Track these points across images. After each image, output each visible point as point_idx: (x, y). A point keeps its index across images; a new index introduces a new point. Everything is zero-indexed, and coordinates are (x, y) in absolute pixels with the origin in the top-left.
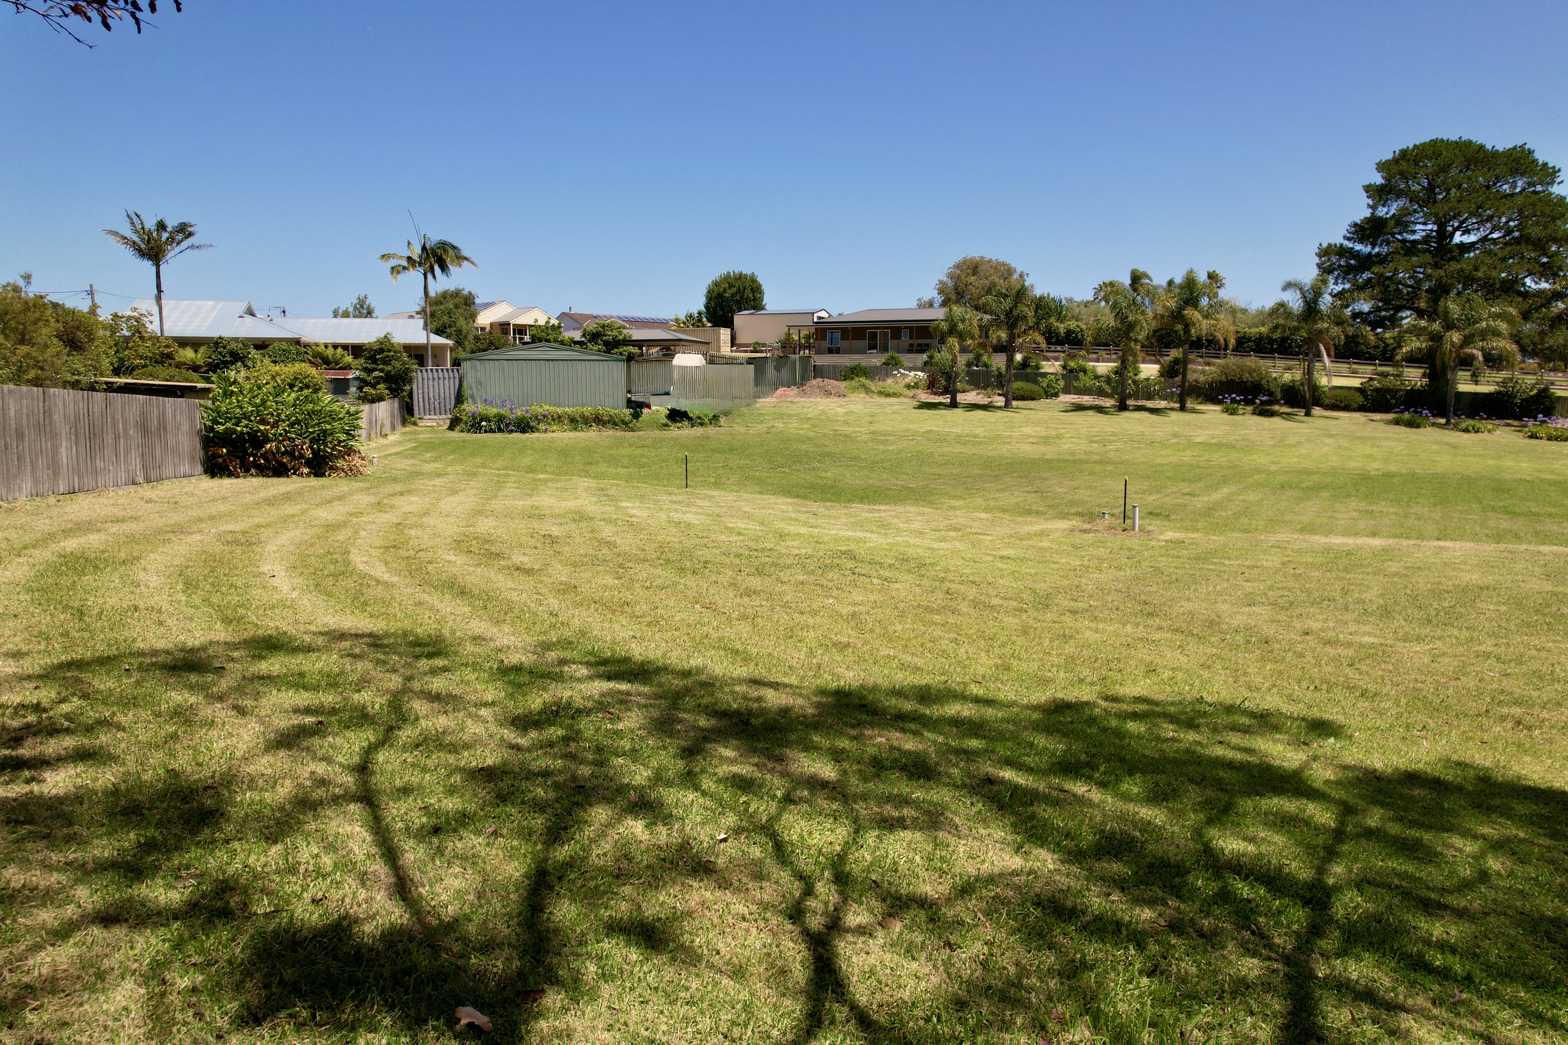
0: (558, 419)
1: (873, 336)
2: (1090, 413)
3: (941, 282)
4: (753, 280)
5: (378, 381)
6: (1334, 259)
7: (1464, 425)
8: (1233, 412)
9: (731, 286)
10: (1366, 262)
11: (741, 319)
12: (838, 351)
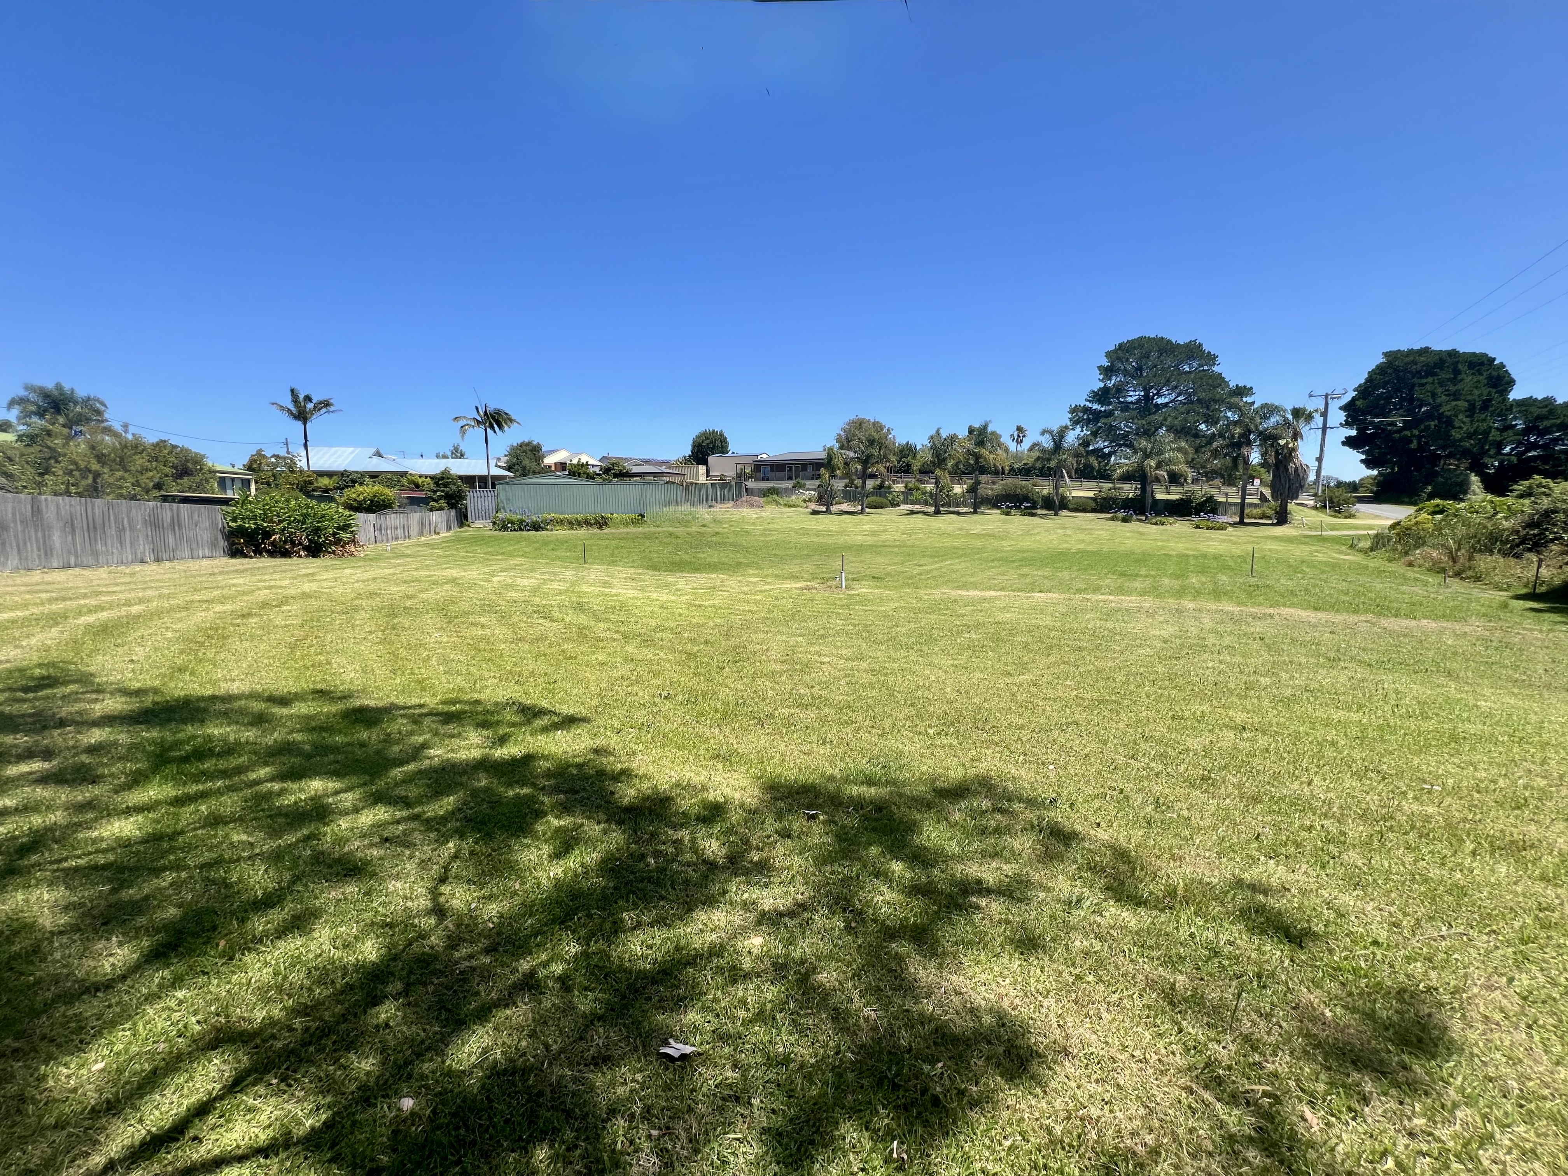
0: (561, 522)
1: (790, 469)
2: (920, 516)
3: (839, 435)
4: (722, 434)
5: (441, 497)
6: (1081, 414)
7: (1154, 521)
8: (1008, 514)
9: (707, 438)
10: (1096, 416)
11: (712, 460)
12: (768, 479)
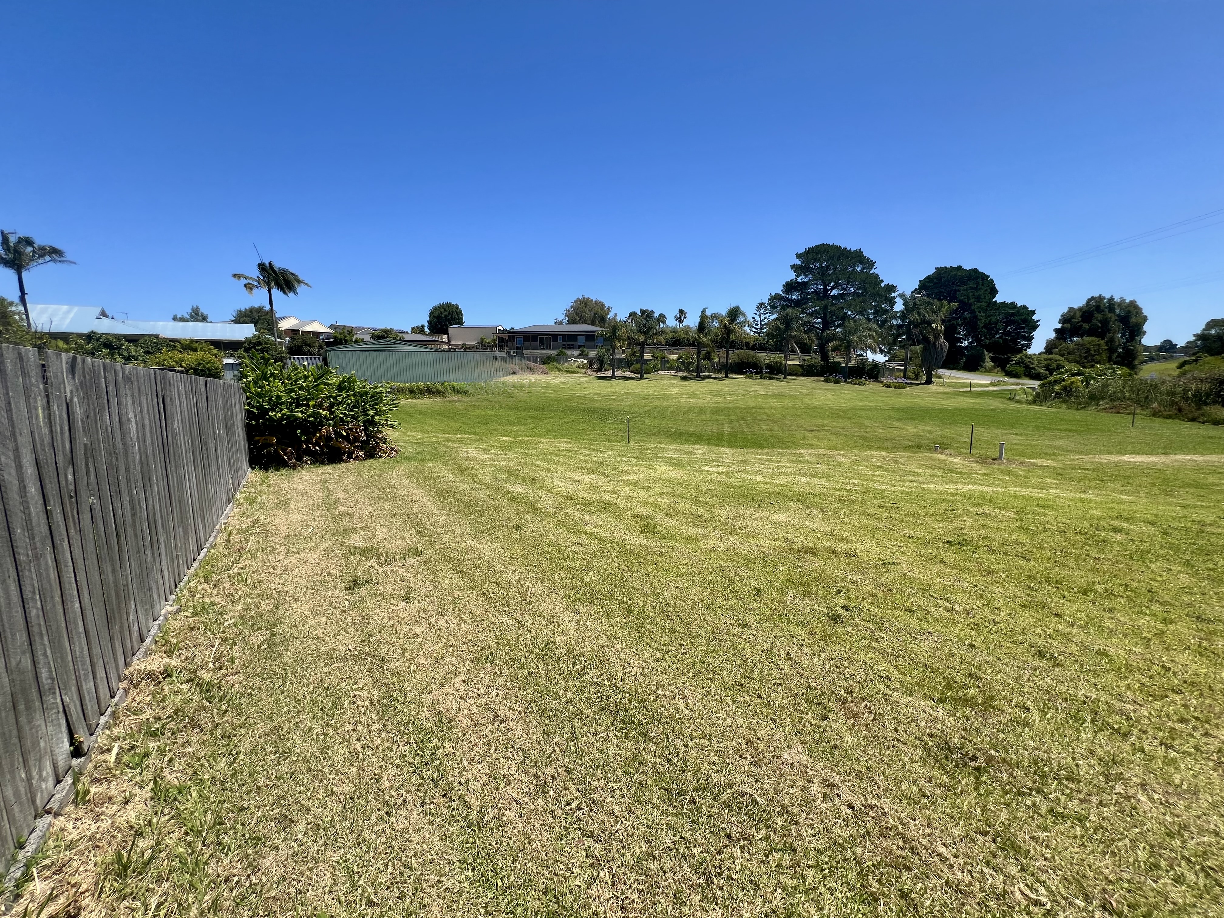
1: (542, 340)
3: (565, 310)
4: (457, 307)
6: (777, 301)
8: (751, 378)
9: (444, 310)
11: (452, 329)
